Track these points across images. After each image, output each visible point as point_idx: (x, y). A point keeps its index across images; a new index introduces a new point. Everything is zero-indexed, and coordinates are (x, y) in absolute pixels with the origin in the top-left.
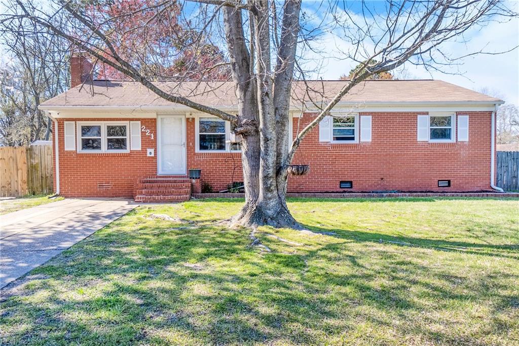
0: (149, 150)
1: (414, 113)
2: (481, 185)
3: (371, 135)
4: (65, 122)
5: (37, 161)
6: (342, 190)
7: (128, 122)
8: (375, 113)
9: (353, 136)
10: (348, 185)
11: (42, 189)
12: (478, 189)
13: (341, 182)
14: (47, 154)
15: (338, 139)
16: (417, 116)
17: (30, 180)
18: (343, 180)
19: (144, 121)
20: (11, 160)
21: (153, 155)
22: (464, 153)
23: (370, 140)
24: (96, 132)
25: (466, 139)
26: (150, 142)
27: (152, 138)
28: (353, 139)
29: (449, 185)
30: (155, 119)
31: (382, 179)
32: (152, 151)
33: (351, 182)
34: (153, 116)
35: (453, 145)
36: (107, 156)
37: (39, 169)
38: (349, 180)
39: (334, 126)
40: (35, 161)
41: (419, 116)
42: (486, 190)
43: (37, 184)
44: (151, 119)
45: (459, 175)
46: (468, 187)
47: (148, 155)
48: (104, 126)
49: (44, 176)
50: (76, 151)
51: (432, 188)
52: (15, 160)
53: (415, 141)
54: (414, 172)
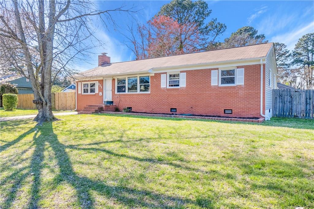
0: (100, 93)
1: (209, 69)
2: (253, 114)
3: (186, 83)
4: (78, 83)
6: (171, 113)
7: (96, 82)
8: (188, 71)
9: (178, 84)
10: (175, 110)
12: (252, 116)
13: (171, 109)
15: (172, 86)
16: (211, 71)
18: (172, 108)
19: (99, 81)
21: (101, 95)
22: (241, 93)
23: (185, 86)
24: (87, 86)
25: (242, 83)
26: (101, 90)
27: (101, 88)
30: (103, 80)
31: (192, 107)
33: (176, 109)
34: (102, 78)
38: (175, 108)
39: (170, 79)
41: (212, 71)
42: (257, 117)
44: (101, 80)
45: (238, 106)
46: (244, 115)
48: (89, 83)
50: (81, 93)
51: (220, 114)
53: (210, 86)
54: (209, 104)
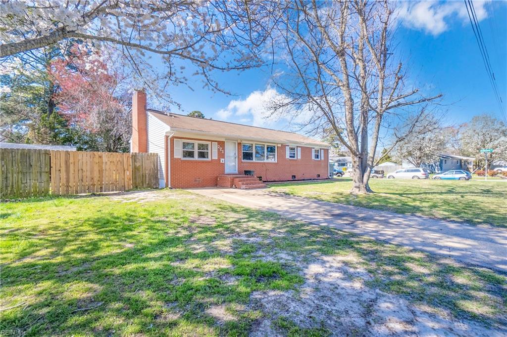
0: (221, 159)
2: (326, 176)
3: (300, 156)
4: (175, 139)
5: (139, 164)
6: (292, 179)
7: (210, 142)
10: (294, 177)
11: (143, 184)
12: (326, 178)
14: (147, 160)
15: (290, 157)
16: (312, 149)
17: (134, 178)
18: (293, 175)
19: (219, 143)
20: (119, 163)
21: (224, 162)
22: (322, 164)
23: (300, 158)
24: (191, 146)
25: (323, 159)
26: (221, 155)
27: (223, 153)
28: (294, 157)
29: (319, 176)
30: (224, 142)
31: (303, 174)
32: (223, 160)
34: (223, 140)
35: (320, 161)
36: (199, 162)
37: (141, 169)
38: (295, 175)
39: (289, 151)
40: (138, 164)
43: (139, 181)
44: (222, 142)
45: (321, 172)
46: (323, 177)
47: (221, 162)
48: (196, 143)
49: (144, 175)
50: (180, 158)
51: (315, 178)
52: (122, 163)
53: (311, 159)
54: (311, 171)
